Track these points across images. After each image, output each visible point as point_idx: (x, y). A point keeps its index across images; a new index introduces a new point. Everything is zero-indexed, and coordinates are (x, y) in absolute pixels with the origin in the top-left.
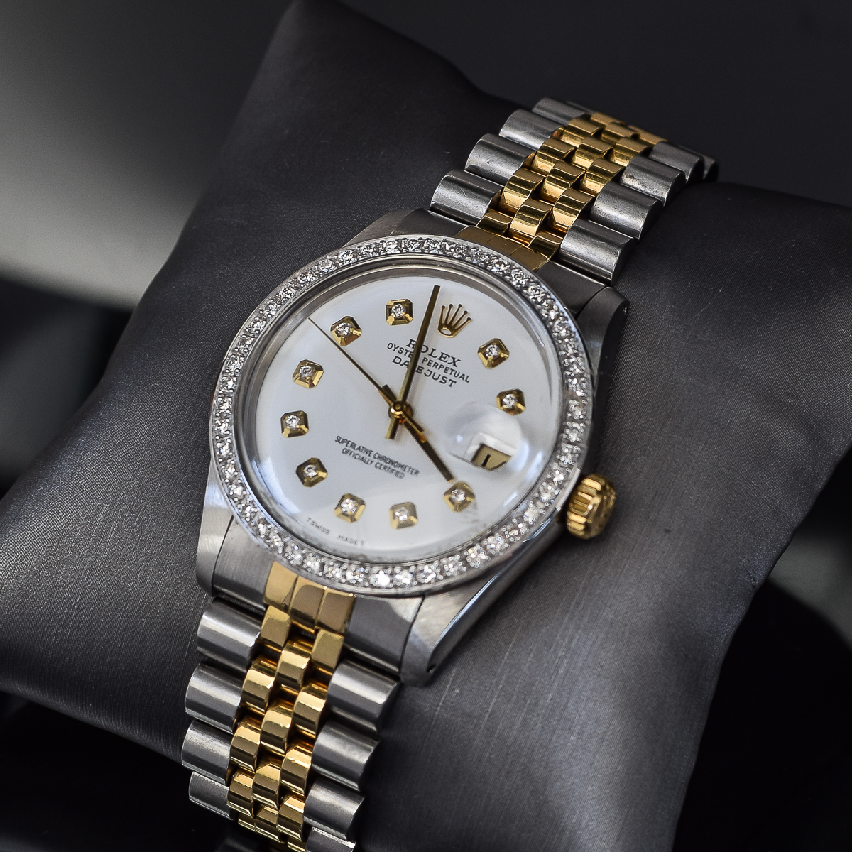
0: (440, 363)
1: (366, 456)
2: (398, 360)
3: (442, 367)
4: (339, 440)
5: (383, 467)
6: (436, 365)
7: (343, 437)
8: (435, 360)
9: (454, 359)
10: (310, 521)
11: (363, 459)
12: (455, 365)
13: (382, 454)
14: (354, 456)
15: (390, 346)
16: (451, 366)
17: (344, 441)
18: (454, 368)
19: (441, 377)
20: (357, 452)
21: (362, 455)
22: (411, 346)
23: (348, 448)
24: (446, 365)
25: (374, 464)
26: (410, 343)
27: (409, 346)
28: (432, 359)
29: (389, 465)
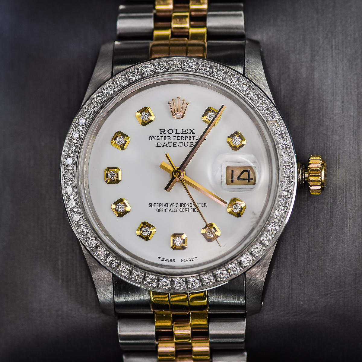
0: (184, 135)
1: (171, 208)
2: (159, 145)
3: (186, 137)
4: (151, 205)
5: (184, 210)
6: (182, 137)
7: (153, 203)
8: (181, 135)
9: (191, 129)
10: (161, 259)
11: (170, 210)
12: (193, 133)
13: (180, 203)
14: (165, 211)
15: (151, 138)
16: (192, 135)
17: (154, 205)
18: (193, 135)
19: (189, 143)
20: (165, 208)
21: (169, 208)
22: (162, 133)
23: (159, 208)
24: (188, 135)
25: (178, 210)
26: (161, 132)
27: (161, 133)
28: (178, 135)
29: (187, 207)
